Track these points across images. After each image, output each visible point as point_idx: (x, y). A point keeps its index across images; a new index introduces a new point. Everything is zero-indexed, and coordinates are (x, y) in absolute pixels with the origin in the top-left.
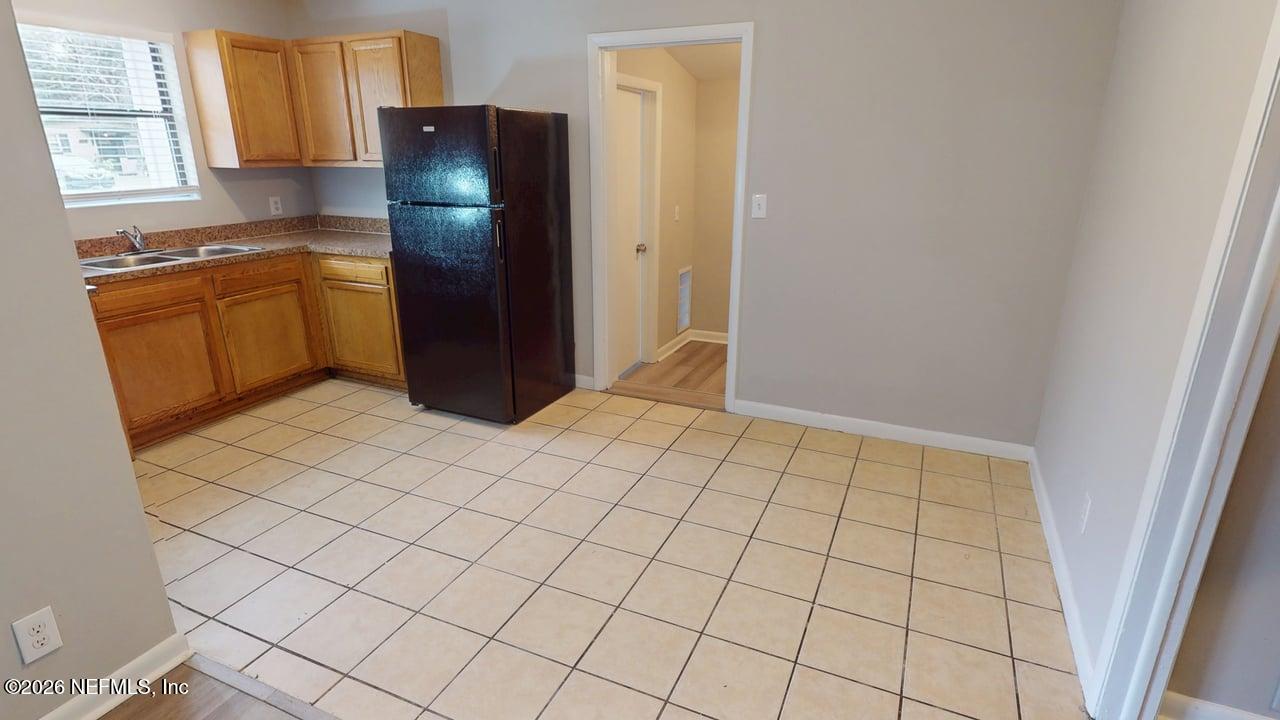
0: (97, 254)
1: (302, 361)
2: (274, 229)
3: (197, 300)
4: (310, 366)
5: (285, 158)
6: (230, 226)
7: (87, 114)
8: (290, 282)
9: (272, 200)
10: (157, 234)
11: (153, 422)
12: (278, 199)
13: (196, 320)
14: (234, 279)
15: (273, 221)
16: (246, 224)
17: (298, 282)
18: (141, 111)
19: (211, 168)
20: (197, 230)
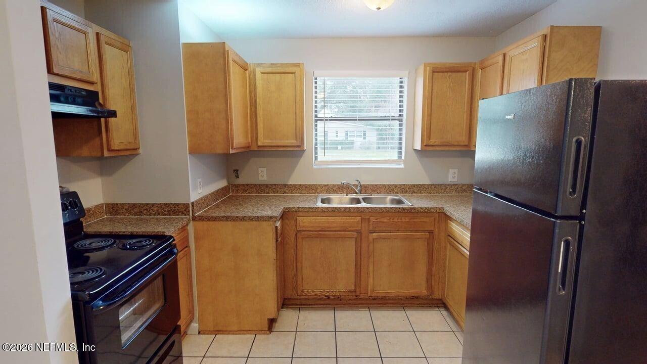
0: (340, 192)
1: (421, 289)
2: (447, 190)
3: (356, 231)
4: (426, 294)
5: (456, 144)
6: (417, 185)
7: (356, 120)
8: (424, 231)
9: (451, 171)
10: (372, 186)
11: (313, 295)
12: (456, 171)
13: (352, 243)
14: (383, 222)
15: (449, 185)
16: (428, 185)
17: (431, 232)
18: (385, 116)
19: (414, 149)
20: (396, 186)
